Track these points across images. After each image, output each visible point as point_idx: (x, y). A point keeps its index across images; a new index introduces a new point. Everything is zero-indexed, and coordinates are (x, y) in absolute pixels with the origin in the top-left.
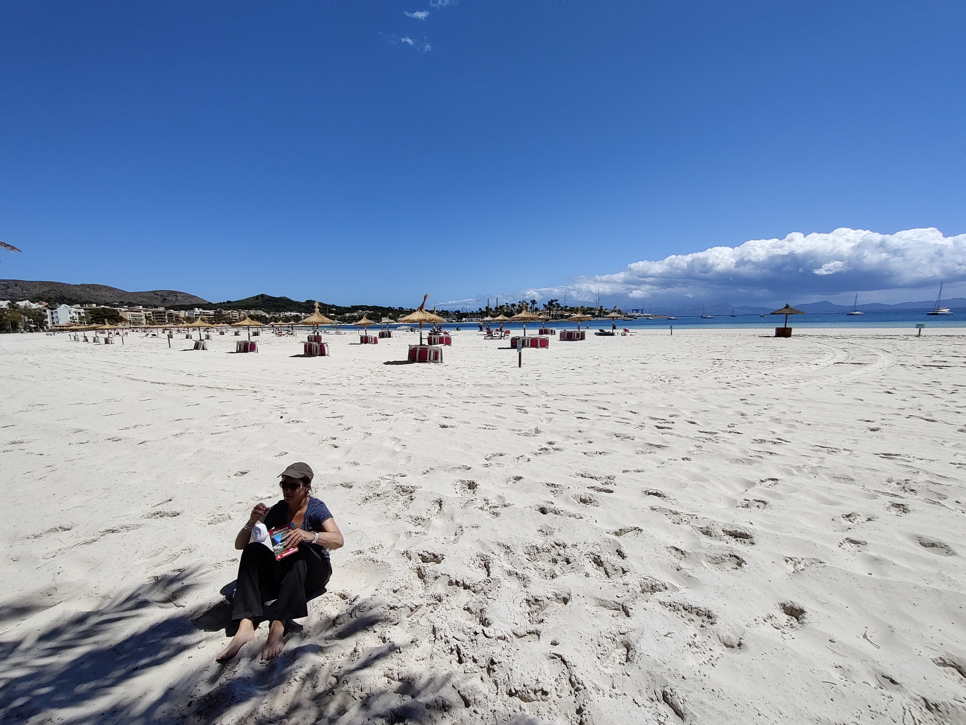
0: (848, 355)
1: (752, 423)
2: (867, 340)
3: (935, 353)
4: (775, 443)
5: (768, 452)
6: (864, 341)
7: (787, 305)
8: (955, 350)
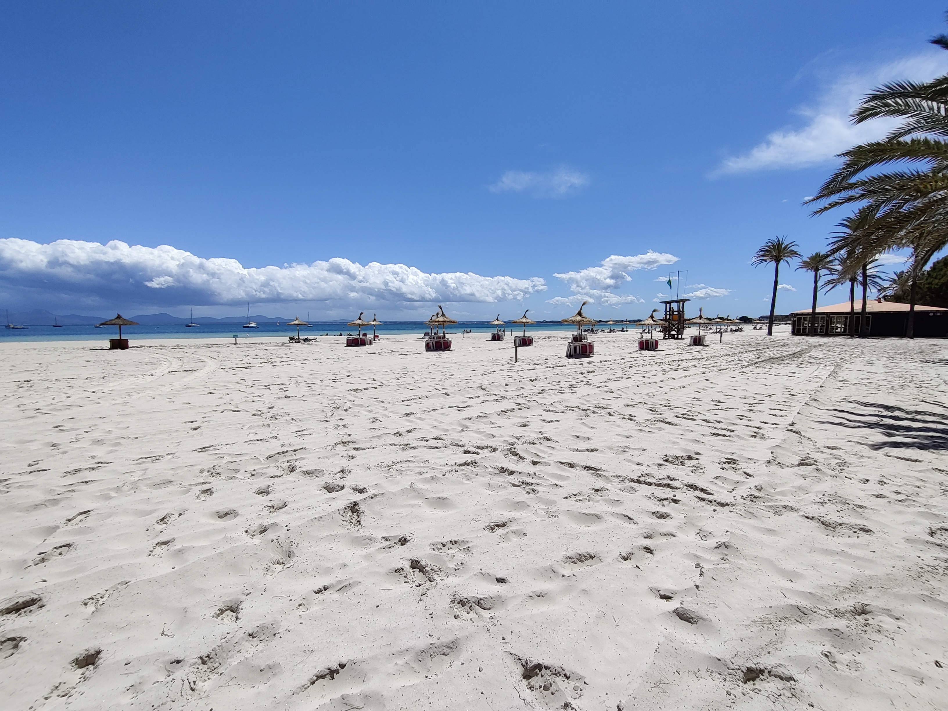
0: (181, 364)
1: (66, 452)
2: (199, 349)
3: (245, 357)
4: (93, 469)
5: (82, 482)
6: (197, 350)
7: (119, 315)
8: (257, 354)
